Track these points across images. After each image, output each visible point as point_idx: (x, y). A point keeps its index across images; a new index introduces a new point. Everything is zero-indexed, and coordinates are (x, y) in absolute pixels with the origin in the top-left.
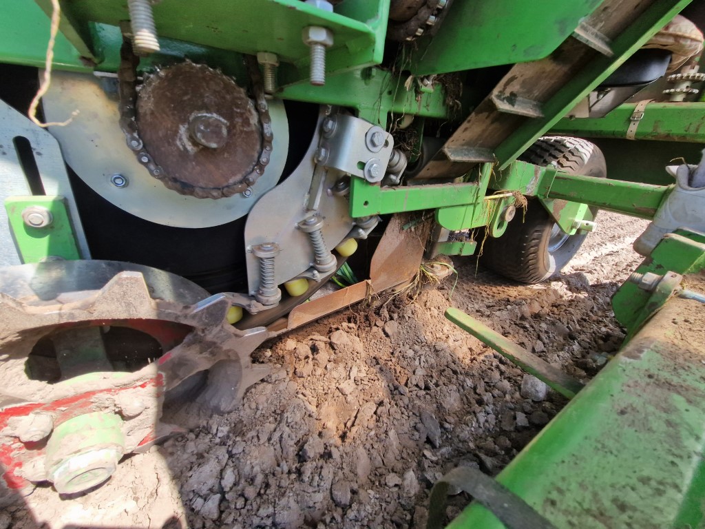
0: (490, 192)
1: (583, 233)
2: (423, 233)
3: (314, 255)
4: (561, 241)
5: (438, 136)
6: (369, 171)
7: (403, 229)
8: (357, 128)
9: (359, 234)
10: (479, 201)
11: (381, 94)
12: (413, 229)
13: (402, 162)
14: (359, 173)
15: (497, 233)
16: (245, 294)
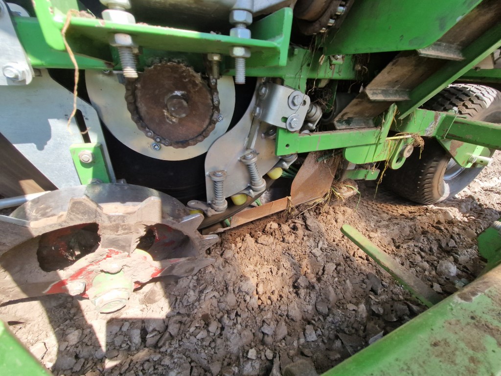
0: (391, 133)
1: (479, 166)
2: (334, 164)
3: (251, 179)
4: (458, 172)
5: (349, 92)
6: (290, 123)
7: (318, 161)
8: (282, 93)
9: (283, 165)
10: (381, 141)
11: (302, 66)
12: (325, 162)
13: (318, 113)
14: (283, 125)
15: (396, 166)
16: (204, 202)
